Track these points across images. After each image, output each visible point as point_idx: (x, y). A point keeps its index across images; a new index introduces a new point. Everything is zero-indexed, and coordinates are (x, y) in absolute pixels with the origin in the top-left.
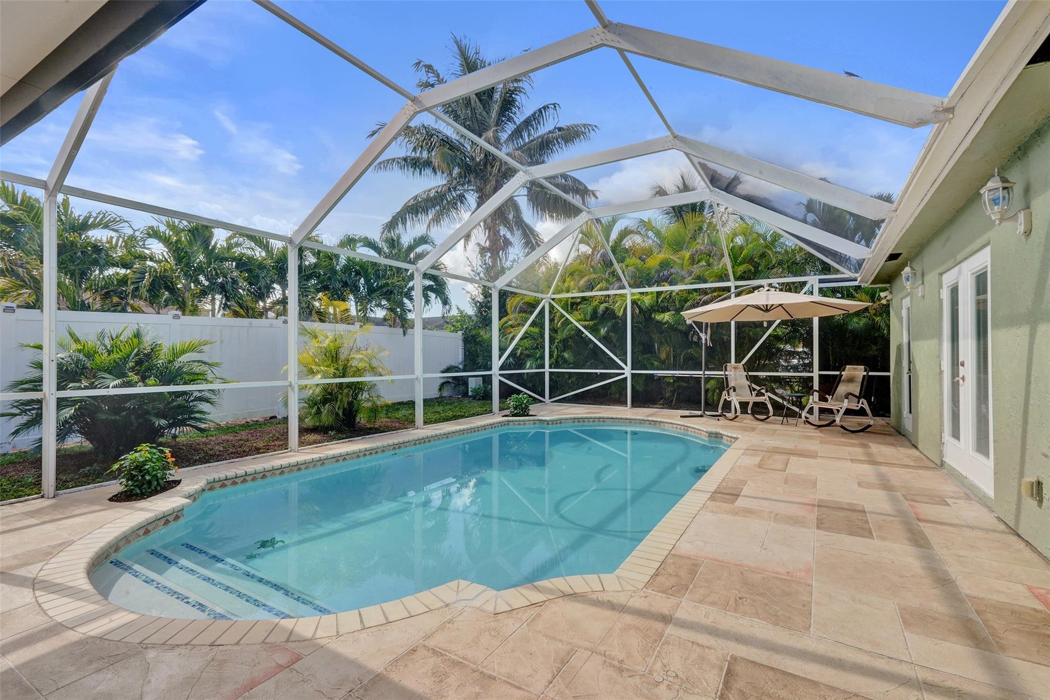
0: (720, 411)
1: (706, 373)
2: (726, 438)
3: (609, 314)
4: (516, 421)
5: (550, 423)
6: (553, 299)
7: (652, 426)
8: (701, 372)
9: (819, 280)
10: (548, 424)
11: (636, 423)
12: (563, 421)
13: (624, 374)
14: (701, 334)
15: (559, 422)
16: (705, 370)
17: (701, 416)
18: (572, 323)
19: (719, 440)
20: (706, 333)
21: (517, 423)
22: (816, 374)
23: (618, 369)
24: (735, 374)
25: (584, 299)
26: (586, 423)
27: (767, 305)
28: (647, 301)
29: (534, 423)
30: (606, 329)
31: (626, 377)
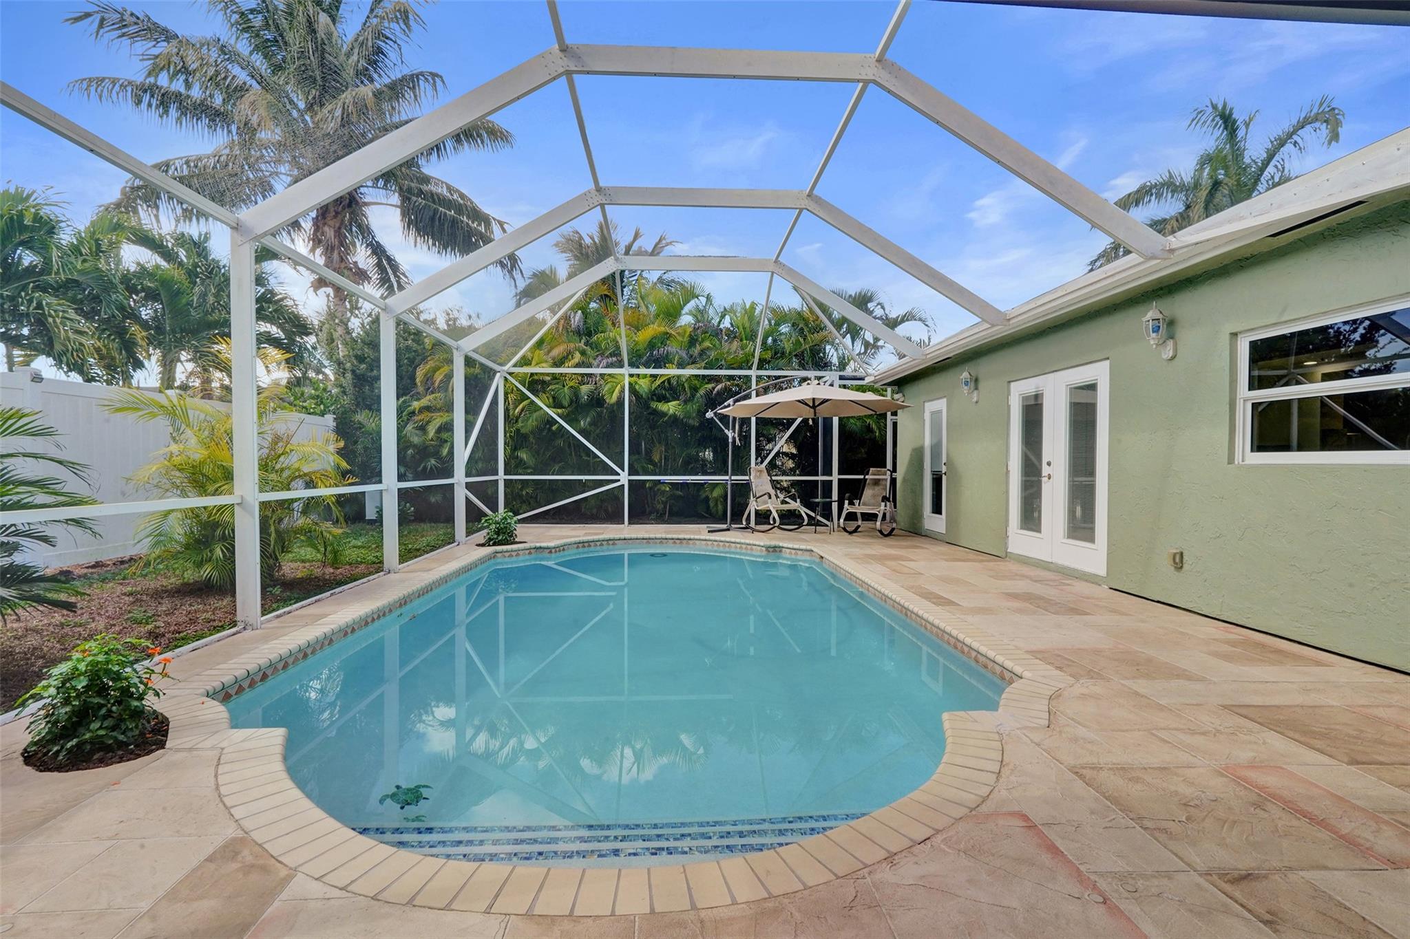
0: (744, 523)
1: (733, 478)
2: (788, 551)
3: (597, 401)
4: (507, 551)
5: (553, 550)
6: (510, 374)
7: (678, 545)
8: (727, 478)
9: (840, 376)
10: (551, 552)
11: (656, 543)
12: (566, 547)
13: (619, 480)
14: (726, 431)
15: (562, 548)
16: (732, 475)
17: (728, 530)
18: (541, 408)
19: (777, 554)
20: (734, 432)
21: (507, 554)
22: (835, 477)
23: (612, 475)
24: (759, 479)
25: (555, 377)
26: (592, 548)
27: (814, 399)
28: (644, 386)
29: (530, 553)
30: (588, 420)
31: (623, 485)
